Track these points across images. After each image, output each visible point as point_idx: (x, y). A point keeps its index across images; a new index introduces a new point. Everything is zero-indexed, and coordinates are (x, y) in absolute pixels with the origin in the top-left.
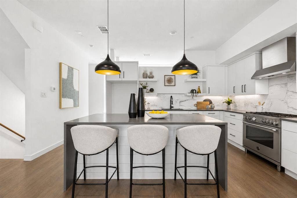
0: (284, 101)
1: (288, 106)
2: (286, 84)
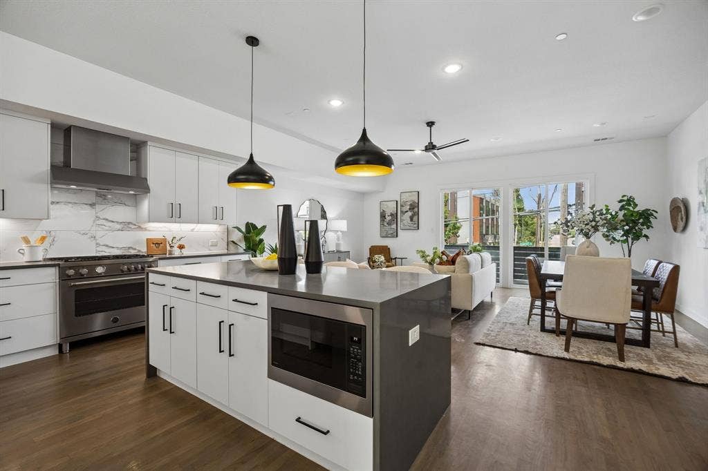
0: (89, 235)
1: (97, 244)
2: (92, 205)
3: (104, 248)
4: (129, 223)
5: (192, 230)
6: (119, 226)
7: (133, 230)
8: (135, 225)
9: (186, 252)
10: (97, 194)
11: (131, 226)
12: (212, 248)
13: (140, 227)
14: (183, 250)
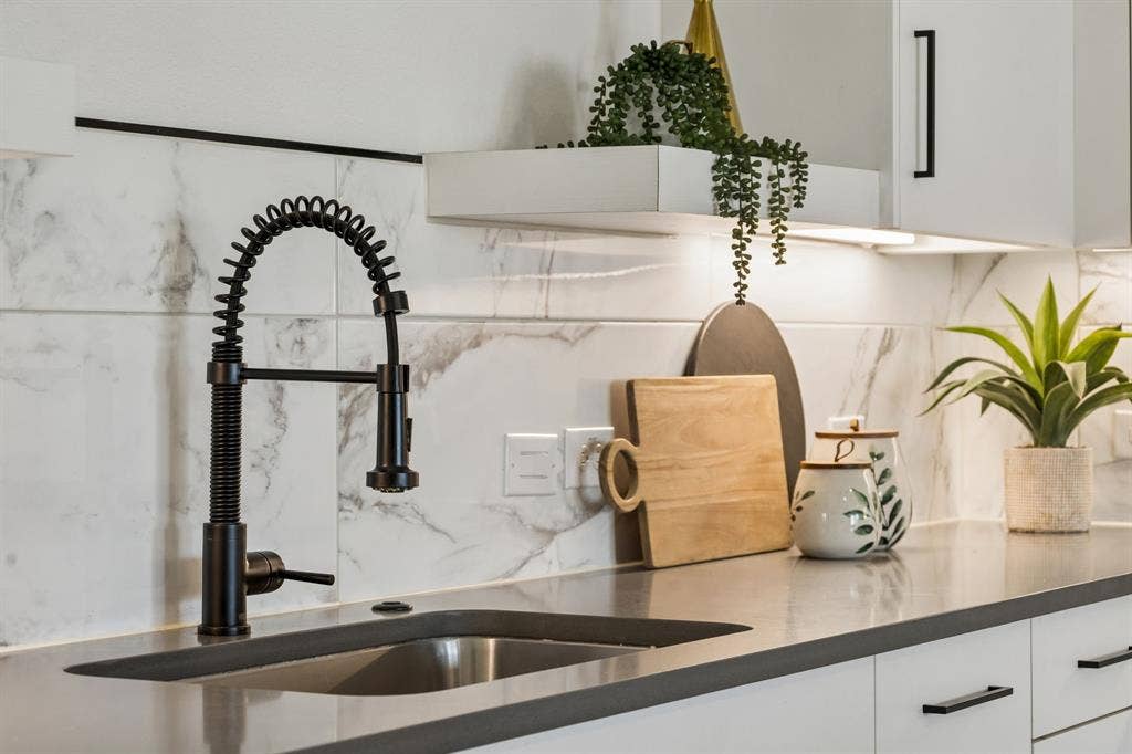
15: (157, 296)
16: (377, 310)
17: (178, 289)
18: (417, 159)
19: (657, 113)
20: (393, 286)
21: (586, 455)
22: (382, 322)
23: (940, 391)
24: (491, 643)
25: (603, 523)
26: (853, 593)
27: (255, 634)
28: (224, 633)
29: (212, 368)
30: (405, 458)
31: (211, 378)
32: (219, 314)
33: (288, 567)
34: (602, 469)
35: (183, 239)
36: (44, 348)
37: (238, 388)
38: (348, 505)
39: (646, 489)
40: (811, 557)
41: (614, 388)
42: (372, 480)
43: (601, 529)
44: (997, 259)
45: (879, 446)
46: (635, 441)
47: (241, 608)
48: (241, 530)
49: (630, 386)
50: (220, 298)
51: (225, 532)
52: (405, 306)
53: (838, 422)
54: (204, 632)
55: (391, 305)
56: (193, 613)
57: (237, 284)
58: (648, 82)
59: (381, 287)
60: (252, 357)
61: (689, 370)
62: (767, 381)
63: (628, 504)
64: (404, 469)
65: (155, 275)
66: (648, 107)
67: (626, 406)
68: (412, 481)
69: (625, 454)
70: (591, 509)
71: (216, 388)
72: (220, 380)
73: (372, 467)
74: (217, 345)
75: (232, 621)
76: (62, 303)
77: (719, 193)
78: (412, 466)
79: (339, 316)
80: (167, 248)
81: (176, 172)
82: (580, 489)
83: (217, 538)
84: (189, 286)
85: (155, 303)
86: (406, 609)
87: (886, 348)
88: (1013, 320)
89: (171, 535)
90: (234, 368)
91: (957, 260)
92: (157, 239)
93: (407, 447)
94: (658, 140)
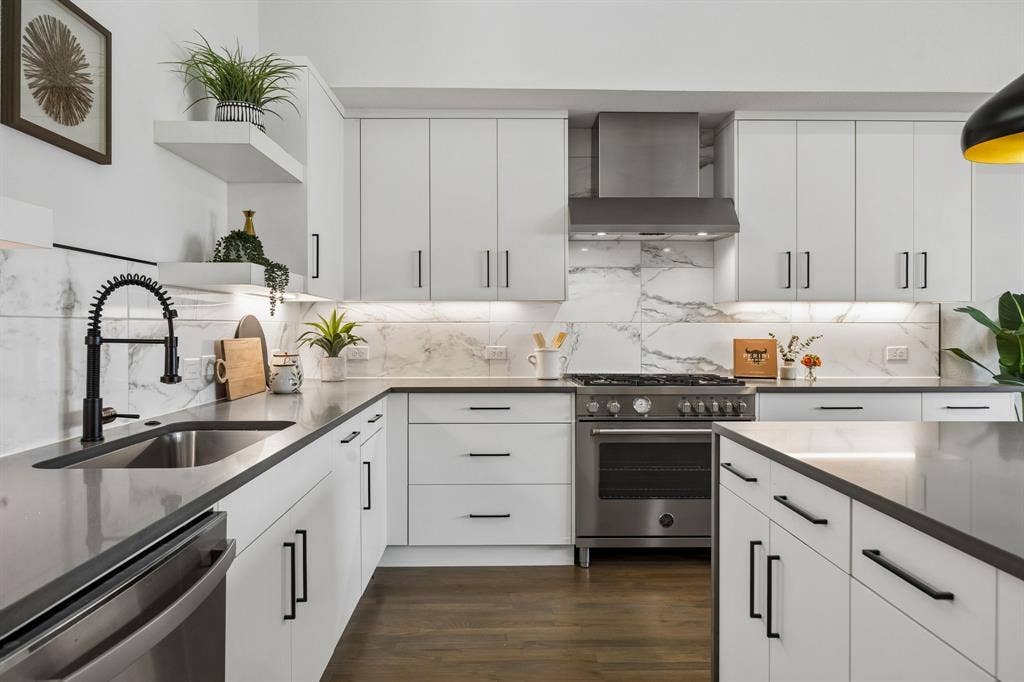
0: (630, 330)
1: (643, 349)
2: (635, 270)
3: (654, 359)
4: (701, 305)
5: (840, 320)
6: (680, 313)
7: (705, 319)
8: (711, 308)
9: (823, 376)
10: (645, 248)
11: (703, 310)
12: (891, 367)
13: (720, 313)
14: (816, 370)
15: (60, 311)
16: (165, 316)
17: (68, 308)
18: (155, 264)
19: (242, 253)
20: (171, 308)
21: (208, 364)
22: (166, 321)
23: (300, 342)
24: (194, 432)
25: (212, 387)
26: (291, 404)
27: (106, 441)
28: (94, 440)
29: (87, 339)
30: (176, 371)
31: (87, 342)
32: (90, 318)
33: (118, 413)
34: (215, 369)
35: (70, 289)
36: (12, 331)
37: (99, 346)
38: (132, 387)
39: (228, 375)
40: (277, 393)
41: (216, 342)
42: (163, 380)
43: (212, 389)
44: (313, 304)
45: (295, 359)
46: (224, 360)
47: (100, 430)
48: (101, 400)
49: (222, 342)
50: (91, 312)
51: (94, 402)
52: (176, 315)
53: (276, 351)
54: (84, 440)
55: (170, 315)
56: (78, 432)
57: (99, 307)
58: (238, 243)
59: (166, 308)
60: (104, 334)
61: (237, 336)
62: (259, 339)
63: (223, 380)
64: (176, 375)
65: (59, 302)
66: (238, 251)
67: (221, 349)
68: (180, 379)
69: (222, 364)
70: (209, 382)
71: (89, 347)
72: (91, 343)
73: (163, 374)
74: (90, 330)
75: (97, 435)
76: (20, 313)
77: (267, 280)
78: (179, 374)
79: (129, 319)
80: (64, 292)
81: (68, 263)
82: (206, 376)
83: (90, 405)
84: (73, 307)
85: (59, 313)
86: (159, 423)
87: (285, 329)
88: (321, 321)
89: (66, 404)
90: (98, 339)
91: (301, 304)
92: (60, 288)
93: (177, 367)
94: (242, 262)
